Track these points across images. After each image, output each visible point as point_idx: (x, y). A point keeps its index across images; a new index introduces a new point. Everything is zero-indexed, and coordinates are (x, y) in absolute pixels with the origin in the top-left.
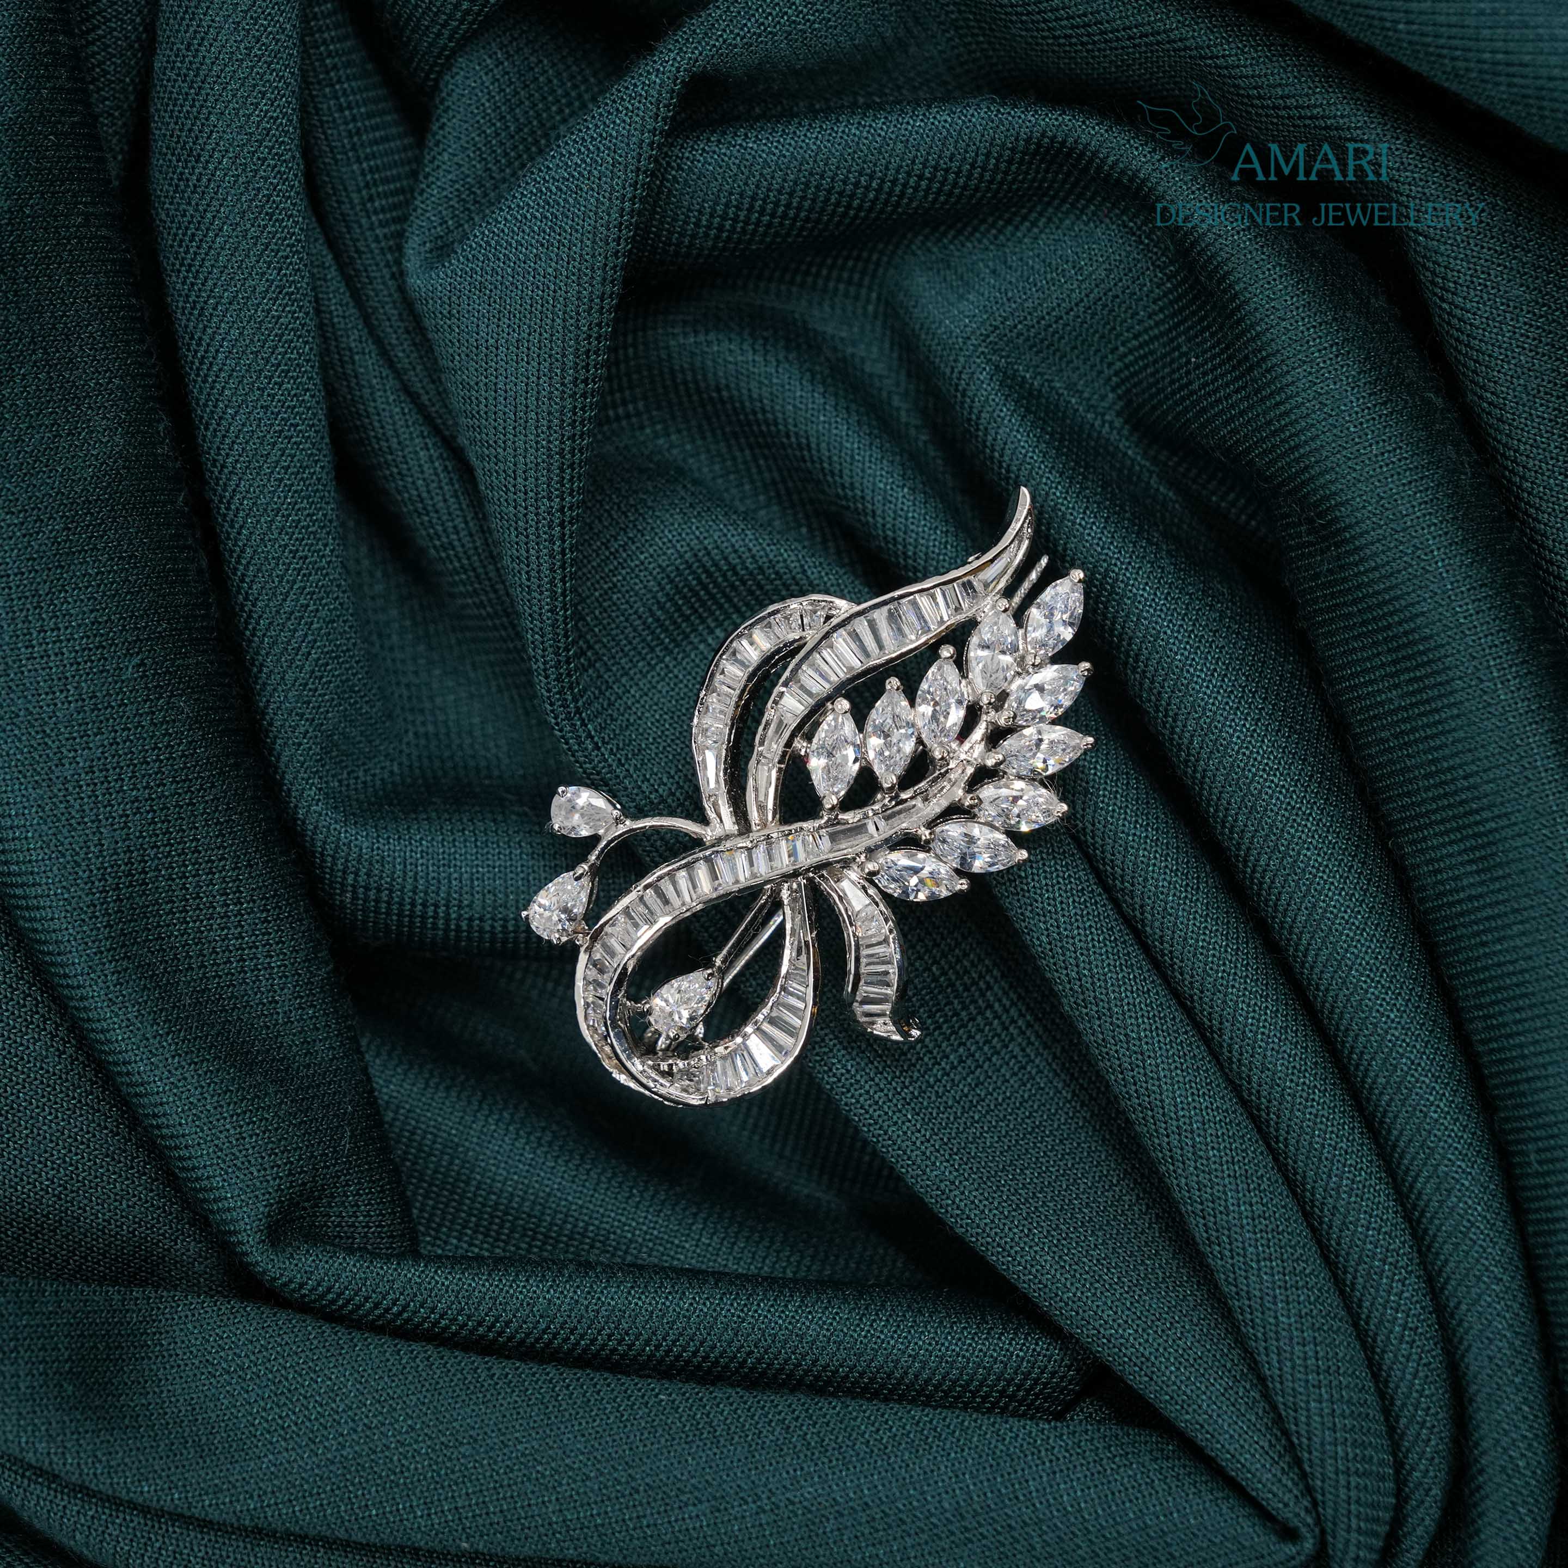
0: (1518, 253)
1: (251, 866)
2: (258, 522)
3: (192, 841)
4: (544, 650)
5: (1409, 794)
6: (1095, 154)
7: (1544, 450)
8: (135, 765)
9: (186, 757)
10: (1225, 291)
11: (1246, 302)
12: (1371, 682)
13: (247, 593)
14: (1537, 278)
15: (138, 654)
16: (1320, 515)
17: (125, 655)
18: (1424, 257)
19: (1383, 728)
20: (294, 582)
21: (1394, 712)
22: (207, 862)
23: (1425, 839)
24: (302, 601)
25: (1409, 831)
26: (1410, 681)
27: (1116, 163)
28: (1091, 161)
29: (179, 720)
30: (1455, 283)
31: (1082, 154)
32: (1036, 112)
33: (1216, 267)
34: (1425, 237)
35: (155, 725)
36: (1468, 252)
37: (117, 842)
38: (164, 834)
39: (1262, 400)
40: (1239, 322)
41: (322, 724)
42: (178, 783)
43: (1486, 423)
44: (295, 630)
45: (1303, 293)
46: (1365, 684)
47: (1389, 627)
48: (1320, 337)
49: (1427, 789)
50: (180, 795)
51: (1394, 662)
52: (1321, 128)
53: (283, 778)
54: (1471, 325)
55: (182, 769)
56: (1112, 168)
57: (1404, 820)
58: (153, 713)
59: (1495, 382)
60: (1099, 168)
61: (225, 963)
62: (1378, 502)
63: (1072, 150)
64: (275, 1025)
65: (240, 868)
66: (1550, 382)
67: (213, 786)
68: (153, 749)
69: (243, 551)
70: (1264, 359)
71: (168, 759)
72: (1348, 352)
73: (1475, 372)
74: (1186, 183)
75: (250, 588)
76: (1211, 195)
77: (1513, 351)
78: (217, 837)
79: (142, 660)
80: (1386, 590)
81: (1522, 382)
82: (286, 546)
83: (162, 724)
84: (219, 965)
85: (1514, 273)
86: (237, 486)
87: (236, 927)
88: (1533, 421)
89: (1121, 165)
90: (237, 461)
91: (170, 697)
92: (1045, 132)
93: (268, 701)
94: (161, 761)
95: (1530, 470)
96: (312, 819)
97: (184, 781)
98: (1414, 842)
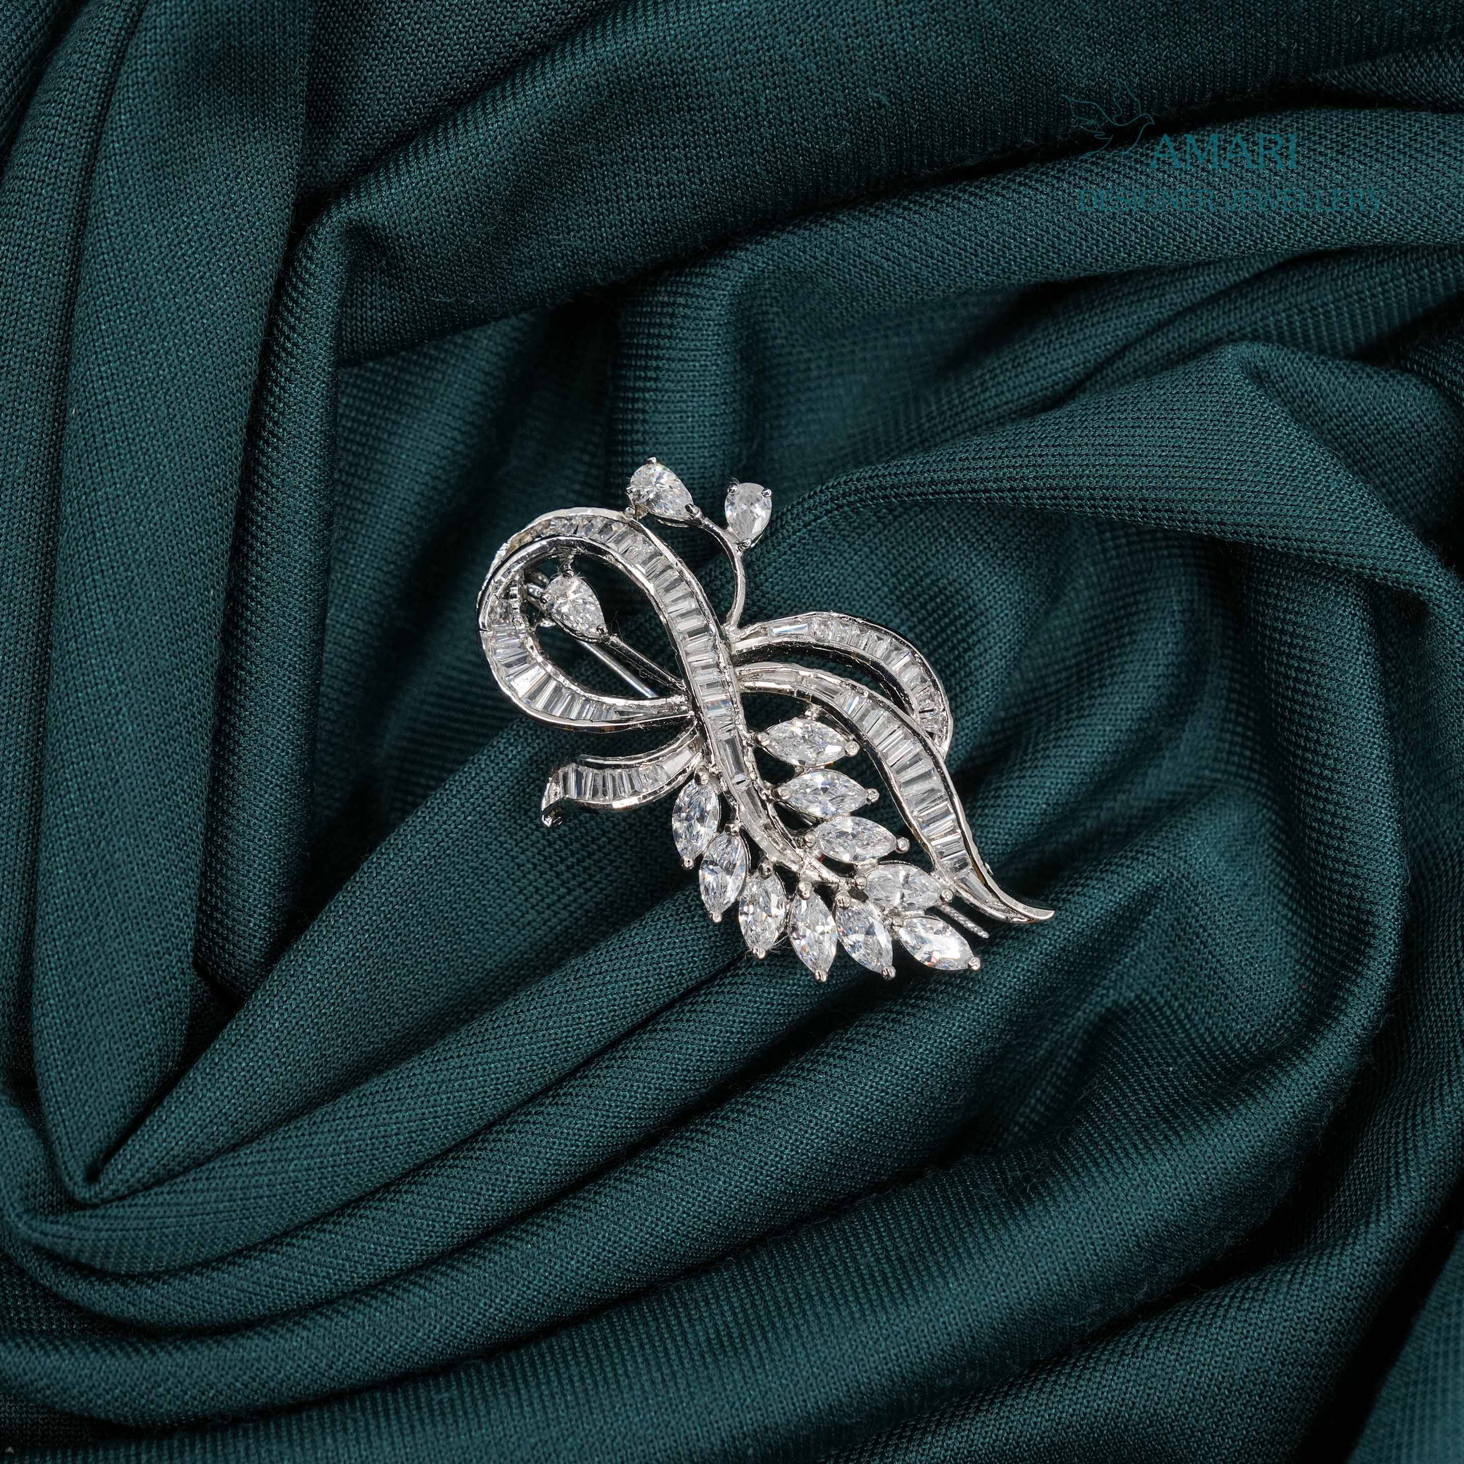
0: (1277, 1367)
1: (694, 209)
2: (1009, 211)
3: (718, 153)
4: (895, 474)
5: (778, 1274)
6: (1360, 974)
7: (1096, 1395)
8: (788, 100)
9: (796, 148)
10: (1237, 1096)
11: (1229, 1116)
12: (880, 1238)
13: (942, 202)
14: (1255, 1385)
15: (890, 102)
16: (1034, 1188)
17: (889, 90)
18: (1272, 1280)
19: (839, 1250)
20: (955, 245)
21: (854, 1259)
22: (698, 168)
23: (737, 1290)
24: (936, 253)
25: (743, 1276)
26: (883, 1273)
27: (1352, 993)
28: (1355, 972)
29: (829, 141)
30: (1249, 1309)
31: (1359, 963)
32: (1397, 920)
33: (1259, 1087)
34: (1291, 1280)
35: (825, 119)
36: (1278, 1321)
37: (717, 84)
38: (725, 128)
39: (1138, 1132)
40: (1210, 1109)
41: (823, 272)
42: (772, 140)
43: (1119, 1341)
44: (909, 247)
45: (1238, 1168)
46: (878, 1232)
47: (933, 1253)
48: (1198, 1184)
49: (784, 1291)
50: (761, 142)
51: (900, 1259)
52: (1388, 1182)
53: (773, 237)
54: (1210, 1324)
55: (784, 144)
56: (1348, 990)
57: (753, 1271)
58: (836, 117)
59: (1157, 1348)
60: (1347, 979)
61: (605, 186)
62: (1049, 1240)
63: (1363, 953)
64: (547, 232)
65: (693, 198)
66: (1159, 1398)
67: (768, 172)
68: (802, 117)
69: (981, 197)
70: (1176, 1133)
71: (793, 130)
72: (1185, 1211)
73: (1166, 1329)
74: (1335, 1058)
75: (948, 205)
76: (1325, 1082)
77: (1187, 1364)
78: (722, 177)
79: (884, 106)
80: (968, 1250)
81: (1159, 1372)
82: (987, 237)
83: (826, 124)
84: (603, 179)
85: (1259, 1363)
86: (1042, 192)
87: (638, 195)
88: (1123, 1383)
89: (1350, 999)
90: (1064, 191)
91: (850, 132)
92: (1379, 928)
93: (844, 223)
94: (792, 124)
95: (1076, 1382)
96: (736, 264)
97: (773, 146)
98: (733, 1280)
